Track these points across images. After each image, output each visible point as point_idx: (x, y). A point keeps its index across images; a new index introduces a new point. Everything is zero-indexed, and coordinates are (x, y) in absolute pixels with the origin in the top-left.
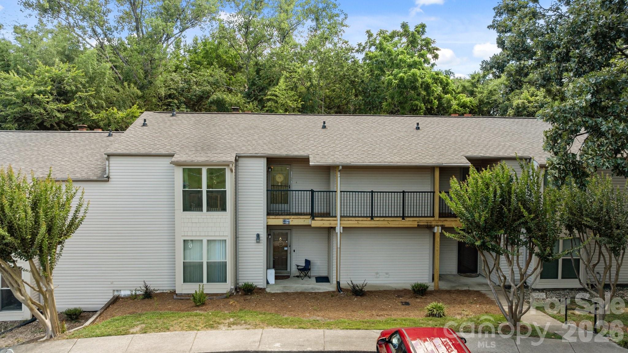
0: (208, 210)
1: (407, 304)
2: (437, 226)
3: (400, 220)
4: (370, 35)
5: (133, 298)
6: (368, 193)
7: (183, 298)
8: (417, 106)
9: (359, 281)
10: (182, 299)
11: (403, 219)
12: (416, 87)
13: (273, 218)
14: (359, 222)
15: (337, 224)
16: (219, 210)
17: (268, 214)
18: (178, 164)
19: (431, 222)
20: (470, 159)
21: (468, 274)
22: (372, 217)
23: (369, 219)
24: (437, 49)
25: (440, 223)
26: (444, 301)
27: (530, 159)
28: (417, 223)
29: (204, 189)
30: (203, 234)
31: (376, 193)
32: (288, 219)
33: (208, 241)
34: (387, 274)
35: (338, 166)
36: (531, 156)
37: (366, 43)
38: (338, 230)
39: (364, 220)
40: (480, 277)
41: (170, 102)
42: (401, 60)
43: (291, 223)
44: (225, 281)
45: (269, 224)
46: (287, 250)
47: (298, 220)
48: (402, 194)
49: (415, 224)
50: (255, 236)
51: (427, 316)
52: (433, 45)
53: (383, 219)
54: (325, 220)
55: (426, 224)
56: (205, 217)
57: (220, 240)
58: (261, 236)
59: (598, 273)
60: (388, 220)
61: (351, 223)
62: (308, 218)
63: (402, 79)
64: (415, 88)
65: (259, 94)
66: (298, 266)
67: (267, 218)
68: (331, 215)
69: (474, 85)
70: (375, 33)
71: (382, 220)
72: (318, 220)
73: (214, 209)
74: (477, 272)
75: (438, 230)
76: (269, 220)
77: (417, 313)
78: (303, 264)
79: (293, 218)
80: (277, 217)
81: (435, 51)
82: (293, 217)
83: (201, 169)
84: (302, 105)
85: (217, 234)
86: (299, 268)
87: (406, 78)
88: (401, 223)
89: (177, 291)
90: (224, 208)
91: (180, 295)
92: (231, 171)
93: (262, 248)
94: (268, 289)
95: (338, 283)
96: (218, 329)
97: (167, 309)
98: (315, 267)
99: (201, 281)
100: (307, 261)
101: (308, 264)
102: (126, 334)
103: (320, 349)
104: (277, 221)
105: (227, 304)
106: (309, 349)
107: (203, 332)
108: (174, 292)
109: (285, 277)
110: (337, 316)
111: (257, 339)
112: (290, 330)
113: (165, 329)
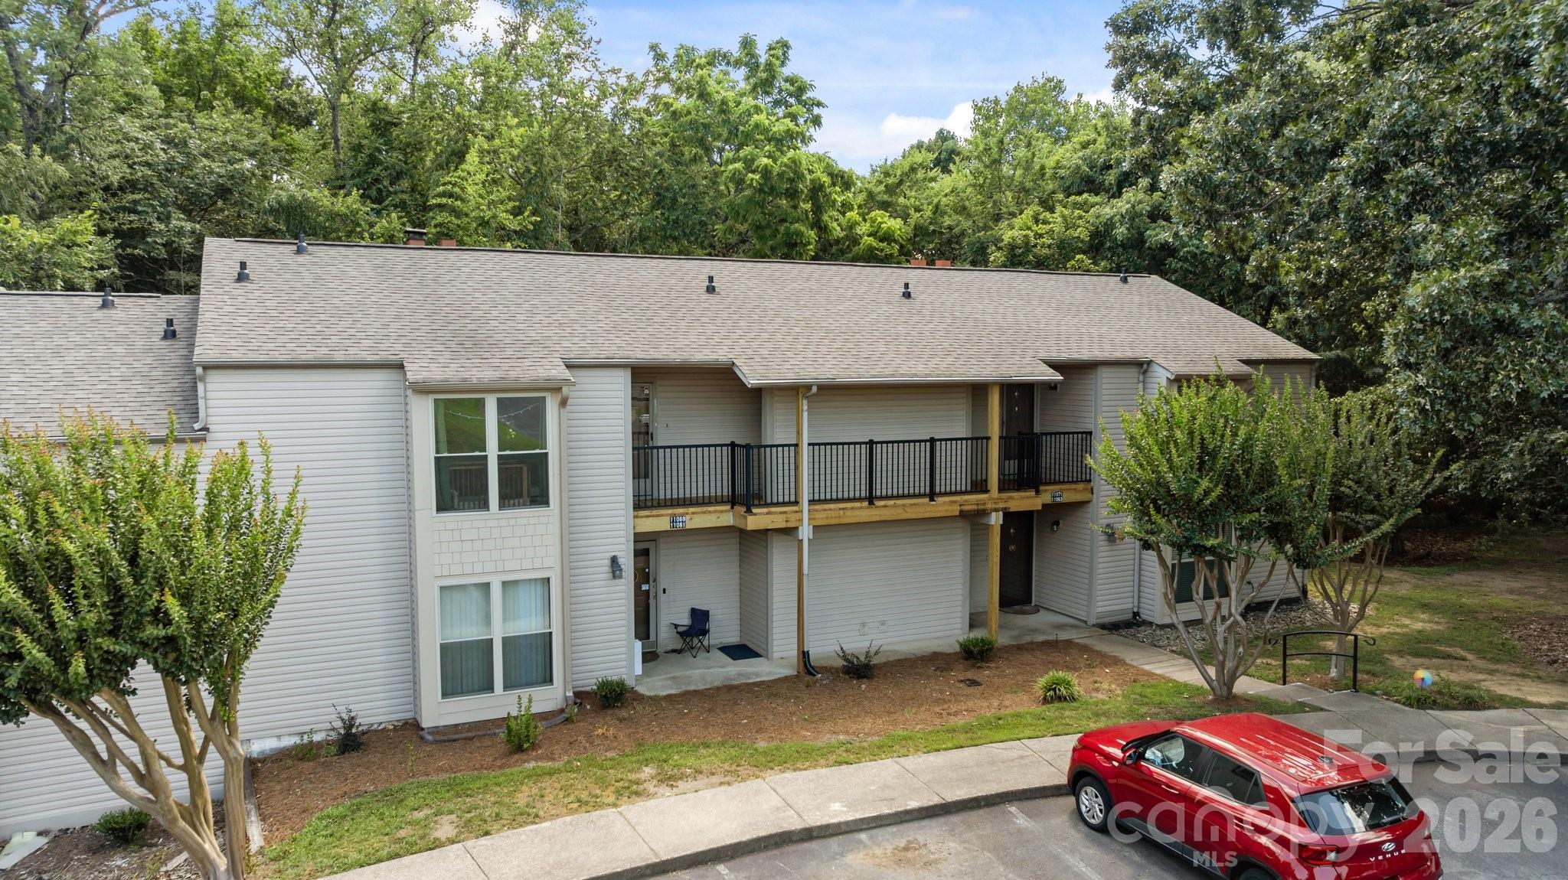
0: (503, 505)
1: (973, 683)
2: (996, 510)
3: (924, 504)
4: (659, 57)
5: (304, 754)
6: (863, 446)
7: (456, 736)
8: (799, 234)
9: (857, 644)
10: (454, 740)
11: (932, 500)
12: (796, 191)
13: (647, 516)
14: (848, 513)
15: (801, 520)
16: (524, 505)
17: (638, 506)
18: (422, 389)
19: (984, 504)
20: (1055, 366)
21: (1018, 608)
22: (871, 499)
23: (866, 504)
24: (819, 104)
25: (1001, 505)
26: (1068, 667)
27: (1150, 363)
28: (958, 508)
29: (492, 451)
30: (489, 567)
31: (879, 445)
32: (682, 515)
33: (504, 584)
34: (883, 624)
35: (809, 387)
36: (1150, 356)
37: (647, 74)
38: (805, 533)
39: (857, 508)
40: (1042, 611)
41: (135, 202)
42: (757, 126)
43: (689, 526)
44: (551, 681)
45: (639, 530)
46: (648, 591)
47: (702, 516)
48: (928, 444)
49: (955, 510)
50: (608, 562)
51: (1045, 701)
52: (810, 94)
53: (891, 502)
54: (775, 513)
55: (975, 507)
56: (493, 523)
57: (536, 580)
58: (621, 561)
59: (1249, 583)
60: (904, 505)
61: (830, 514)
62: (726, 511)
63: (766, 172)
64: (792, 194)
65: (391, 189)
66: (676, 626)
67: (635, 517)
68: (769, 501)
69: (890, 190)
70: (670, 51)
71: (891, 506)
72: (760, 514)
73: (512, 502)
74: (1031, 602)
75: (997, 519)
76: (639, 521)
77: (1015, 697)
78: (685, 620)
79: (693, 513)
80: (655, 512)
81: (815, 108)
82: (691, 510)
83: (484, 399)
84: (534, 224)
85: (527, 565)
86: (680, 629)
87: (776, 170)
88: (928, 509)
89: (426, 723)
90: (540, 498)
91: (435, 731)
92: (564, 403)
93: (624, 591)
94: (642, 689)
95: (804, 655)
96: (649, 796)
97: (440, 770)
98: (713, 625)
99: (489, 687)
100: (694, 613)
101: (700, 620)
102: (437, 844)
103: (935, 800)
104: (657, 522)
105: (589, 736)
106: (913, 804)
107: (635, 810)
108: (412, 726)
109: (649, 657)
110: (869, 726)
111: (776, 801)
112: (823, 771)
113: (528, 816)
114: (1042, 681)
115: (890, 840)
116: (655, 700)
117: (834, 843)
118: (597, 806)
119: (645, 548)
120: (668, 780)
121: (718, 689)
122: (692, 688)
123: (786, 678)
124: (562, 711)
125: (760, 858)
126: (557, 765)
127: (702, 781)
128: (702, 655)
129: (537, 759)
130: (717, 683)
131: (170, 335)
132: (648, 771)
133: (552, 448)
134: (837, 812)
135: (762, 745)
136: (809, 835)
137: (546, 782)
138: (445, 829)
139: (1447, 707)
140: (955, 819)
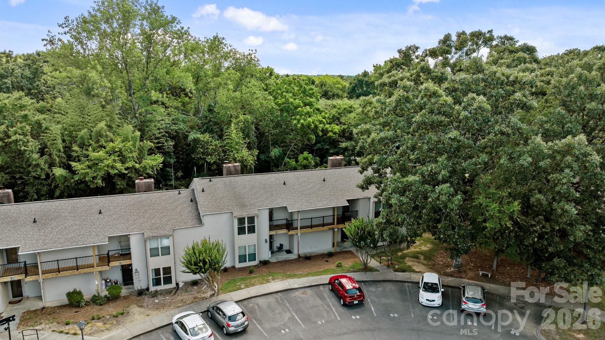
0: (248, 233)
1: (327, 261)
6: (310, 219)
10: (241, 270)
11: (323, 227)
13: (271, 232)
14: (307, 231)
15: (298, 232)
16: (252, 233)
17: (270, 230)
18: (236, 217)
19: (334, 227)
22: (311, 228)
25: (337, 227)
27: (370, 198)
29: (246, 225)
30: (246, 243)
31: (313, 218)
32: (278, 231)
33: (248, 246)
35: (299, 211)
36: (371, 196)
38: (299, 234)
39: (309, 230)
43: (279, 233)
44: (256, 260)
45: (270, 234)
46: (272, 243)
47: (281, 232)
48: (323, 217)
49: (328, 228)
50: (265, 240)
51: (337, 266)
54: (294, 231)
55: (332, 228)
56: (247, 236)
57: (253, 245)
58: (267, 240)
60: (318, 228)
61: (304, 231)
62: (286, 230)
67: (269, 232)
68: (293, 229)
71: (315, 229)
72: (291, 232)
73: (250, 233)
75: (336, 230)
77: (332, 265)
78: (279, 246)
80: (273, 231)
83: (245, 217)
85: (252, 242)
86: (278, 248)
88: (322, 229)
89: (236, 267)
90: (254, 232)
91: (238, 268)
92: (258, 217)
93: (268, 245)
94: (271, 261)
95: (299, 255)
96: (271, 282)
97: (240, 276)
98: (284, 247)
99: (246, 261)
100: (281, 244)
101: (281, 245)
102: (242, 289)
103: (310, 285)
104: (273, 233)
105: (262, 271)
106: (307, 285)
107: (268, 284)
108: (234, 267)
109: (272, 253)
110: (306, 270)
111: (288, 284)
112: (296, 279)
113: (253, 285)
114: (337, 263)
115: (302, 290)
116: (273, 263)
117: (295, 291)
118: (263, 284)
119: (271, 237)
120: (273, 279)
121: (283, 261)
122: (279, 260)
123: (295, 259)
124: (257, 265)
125: (284, 292)
126: (257, 276)
127: (278, 280)
128: (282, 252)
129: (254, 274)
130: (283, 260)
131: (192, 201)
132: (271, 277)
133: (256, 224)
134: (296, 286)
135: (288, 273)
136: (292, 289)
137: (256, 279)
138: (243, 286)
139: (399, 272)
140: (312, 288)
